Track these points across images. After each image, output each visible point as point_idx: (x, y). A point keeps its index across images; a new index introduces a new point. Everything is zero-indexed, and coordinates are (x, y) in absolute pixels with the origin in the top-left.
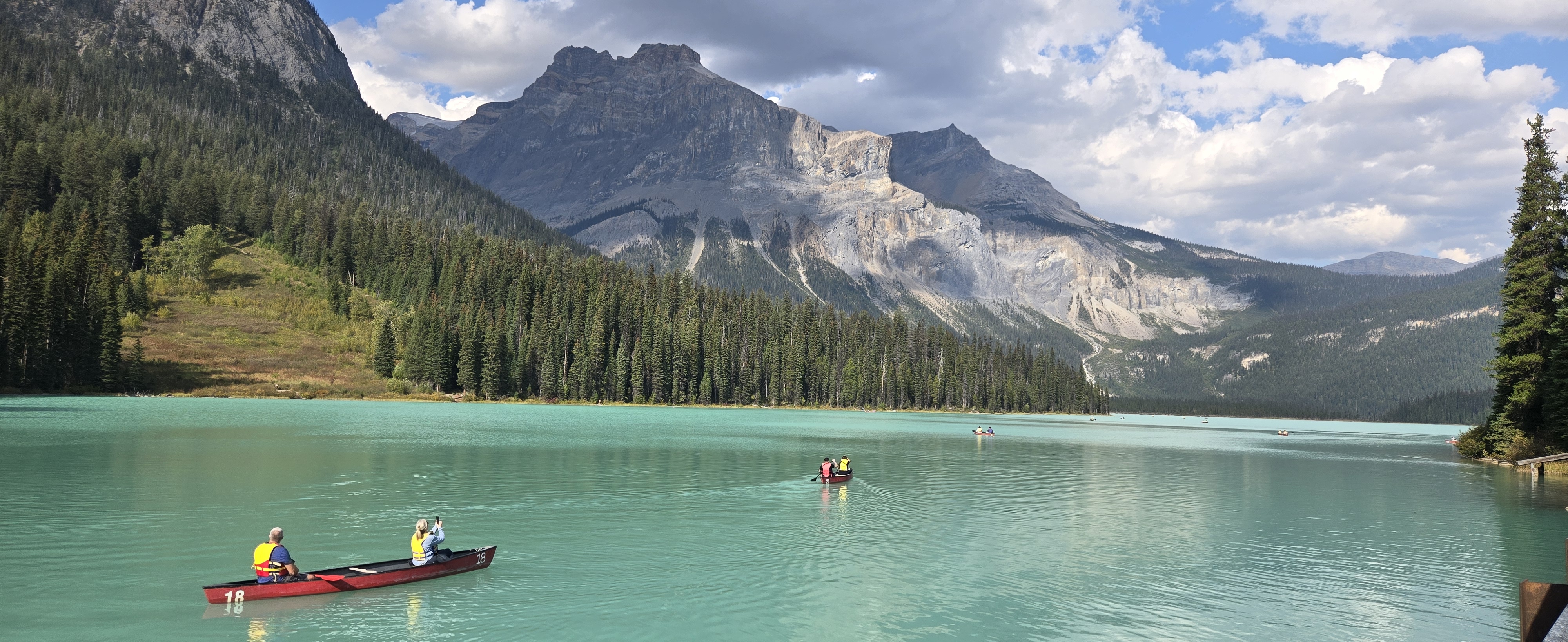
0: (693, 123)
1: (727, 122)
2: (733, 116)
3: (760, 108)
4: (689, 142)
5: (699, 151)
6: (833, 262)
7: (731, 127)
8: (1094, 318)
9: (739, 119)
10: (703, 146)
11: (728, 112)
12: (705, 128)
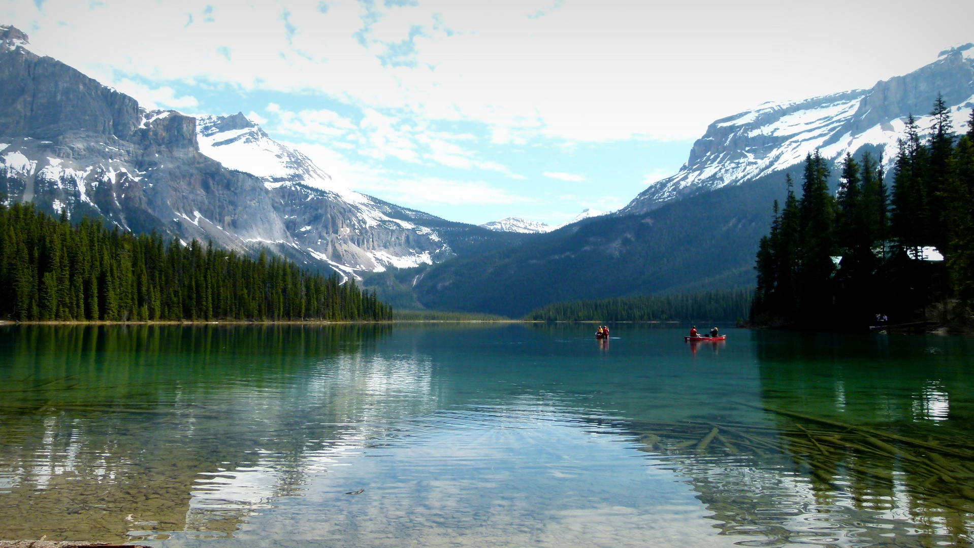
0: (22, 91)
1: (56, 93)
2: (61, 88)
3: (85, 85)
4: (19, 106)
5: (28, 114)
6: (150, 211)
7: (59, 98)
8: (343, 255)
9: (66, 92)
10: (32, 110)
11: (56, 85)
12: (34, 96)
